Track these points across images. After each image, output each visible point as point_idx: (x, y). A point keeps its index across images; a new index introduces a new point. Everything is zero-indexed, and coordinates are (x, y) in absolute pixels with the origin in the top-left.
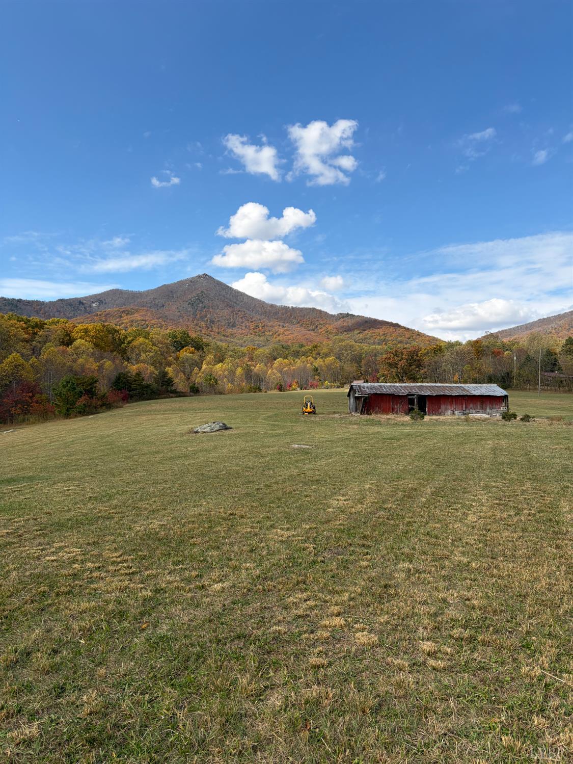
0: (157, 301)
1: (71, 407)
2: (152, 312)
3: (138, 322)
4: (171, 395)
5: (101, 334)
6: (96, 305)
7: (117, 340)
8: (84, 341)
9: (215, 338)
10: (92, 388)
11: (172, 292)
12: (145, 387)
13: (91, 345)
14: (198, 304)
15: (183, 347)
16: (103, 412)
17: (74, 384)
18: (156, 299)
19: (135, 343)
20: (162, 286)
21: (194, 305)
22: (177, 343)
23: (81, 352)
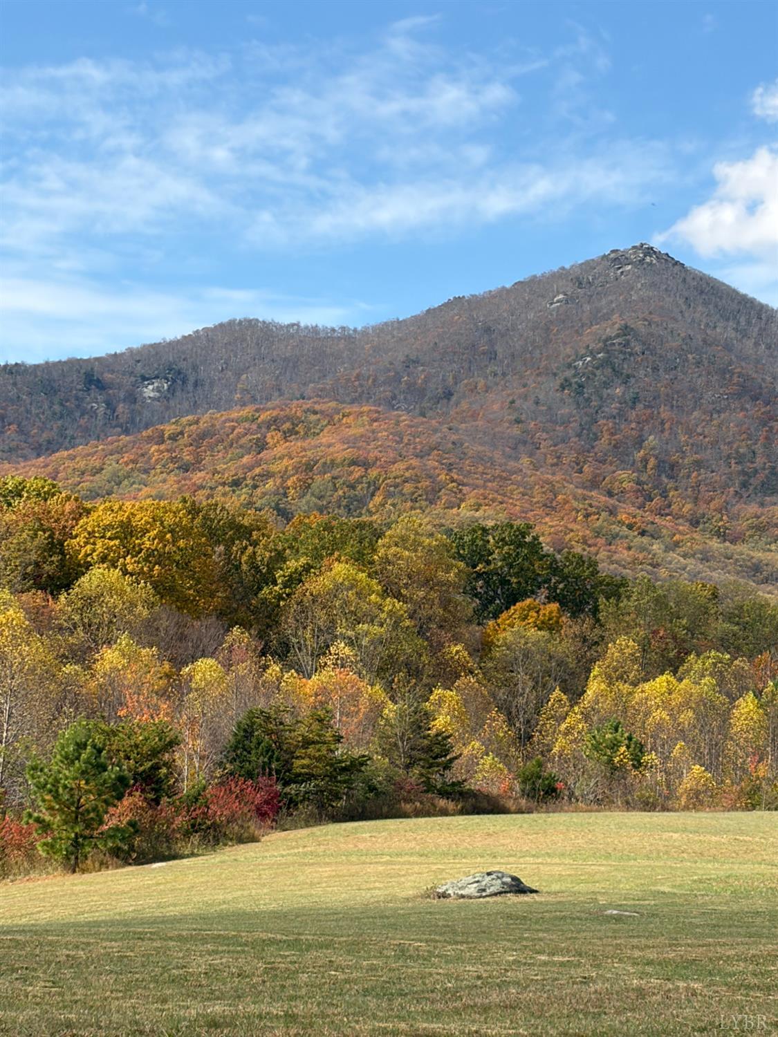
0: (420, 374)
1: (87, 832)
2: (398, 423)
3: (336, 472)
4: (442, 803)
5: (182, 543)
6: (158, 390)
7: (245, 567)
8: (117, 573)
9: (677, 544)
10: (156, 767)
11: (488, 330)
12: (344, 769)
13: (144, 590)
14: (606, 385)
15: (512, 599)
16: (193, 855)
17: (100, 751)
18: (416, 362)
19: (317, 584)
20: (448, 305)
21: (587, 392)
22: (487, 583)
23: (106, 618)
